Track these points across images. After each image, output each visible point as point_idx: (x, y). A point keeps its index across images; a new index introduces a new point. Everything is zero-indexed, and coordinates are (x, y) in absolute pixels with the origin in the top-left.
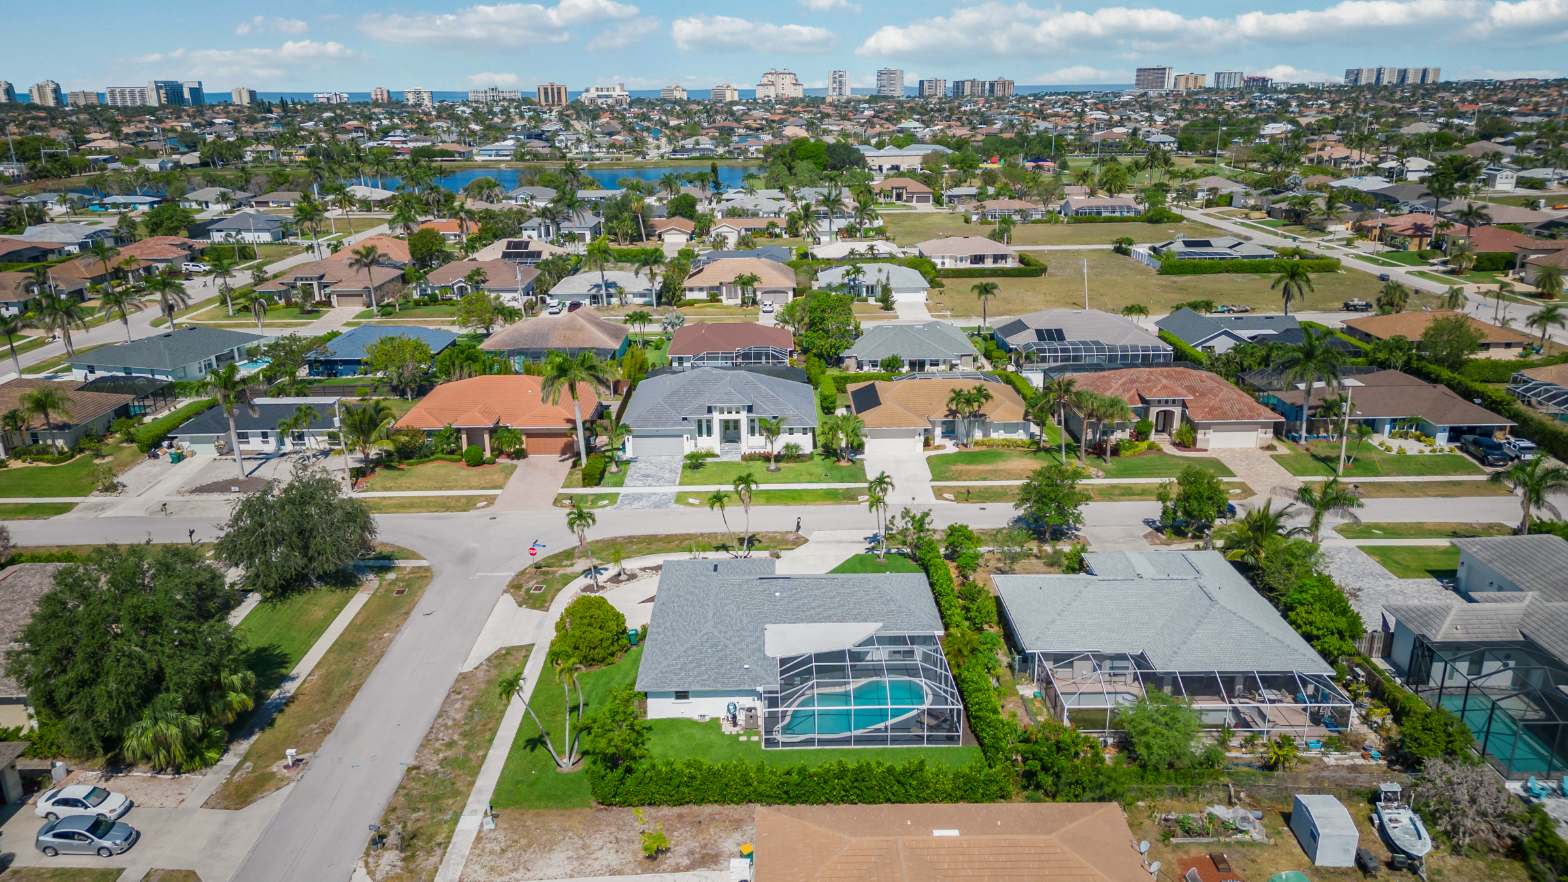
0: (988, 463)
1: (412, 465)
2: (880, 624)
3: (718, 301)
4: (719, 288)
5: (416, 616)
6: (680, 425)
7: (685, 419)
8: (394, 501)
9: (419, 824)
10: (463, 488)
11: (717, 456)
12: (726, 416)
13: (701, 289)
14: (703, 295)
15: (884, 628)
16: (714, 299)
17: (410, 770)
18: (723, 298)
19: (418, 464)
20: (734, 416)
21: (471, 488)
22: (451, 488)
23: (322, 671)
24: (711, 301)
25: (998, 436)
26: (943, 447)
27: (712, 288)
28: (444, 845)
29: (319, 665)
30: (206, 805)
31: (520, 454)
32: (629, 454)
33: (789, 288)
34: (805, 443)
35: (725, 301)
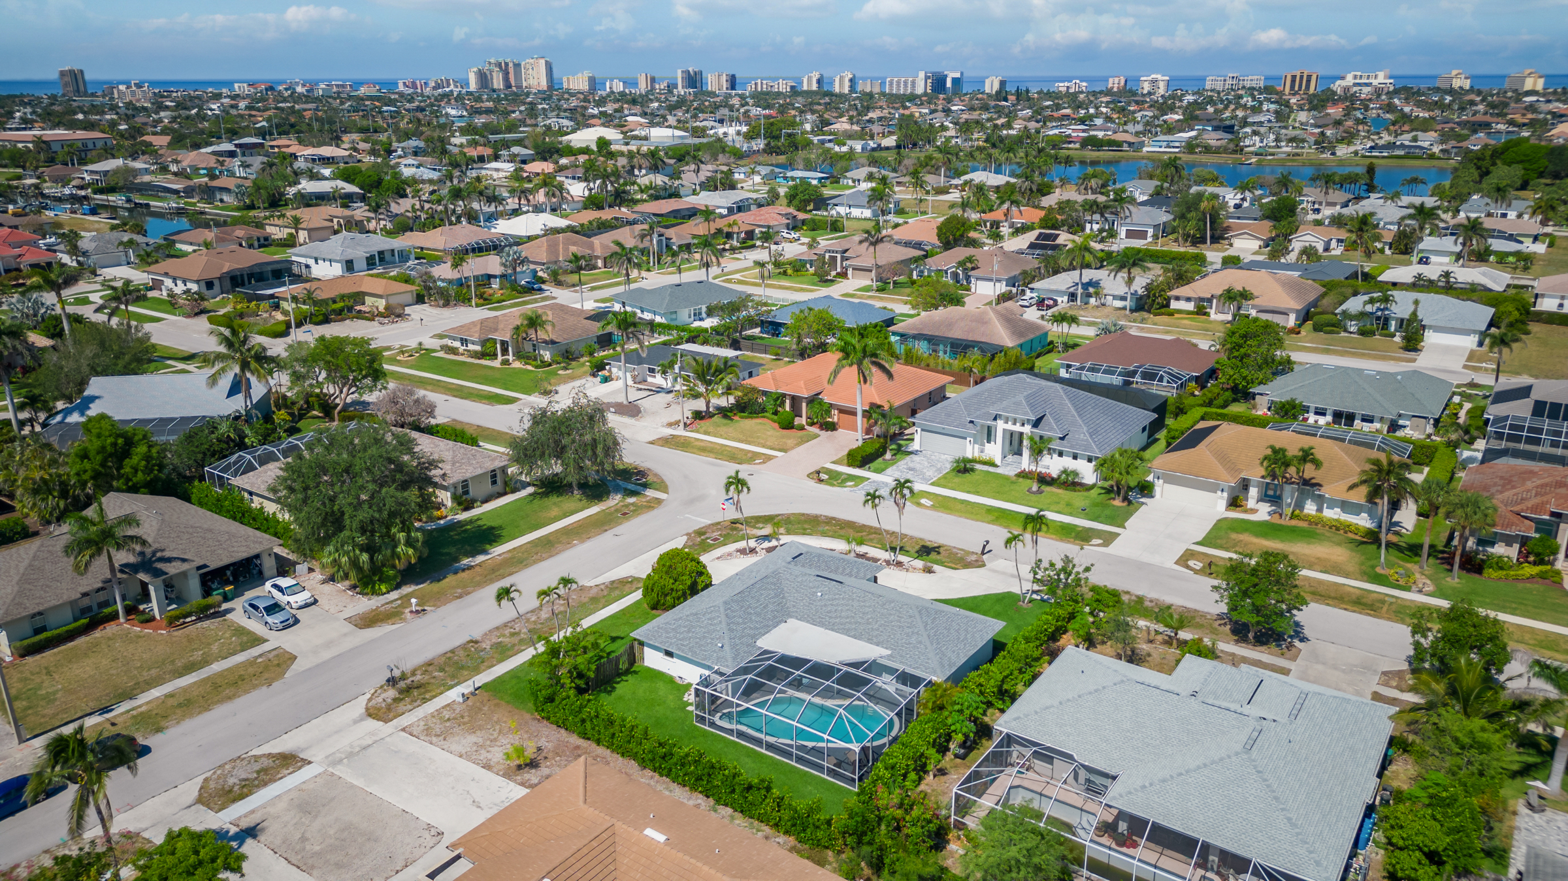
0: (1282, 541)
1: (742, 418)
2: (889, 652)
3: (1205, 314)
4: (1210, 300)
5: (609, 535)
6: (964, 427)
7: (971, 422)
8: (702, 444)
9: (432, 681)
10: (758, 445)
11: (997, 466)
12: (1010, 426)
13: (1188, 299)
14: (1190, 306)
15: (889, 657)
16: (1201, 311)
17: (472, 641)
18: (1212, 312)
19: (746, 418)
20: (1017, 428)
21: (763, 446)
22: (749, 443)
23: (510, 555)
24: (1197, 314)
25: (1332, 514)
26: (1253, 511)
27: (1202, 299)
28: (425, 700)
29: (509, 551)
30: (347, 619)
31: (832, 427)
32: (915, 446)
33: (1292, 310)
34: (1088, 473)
35: (1214, 316)
